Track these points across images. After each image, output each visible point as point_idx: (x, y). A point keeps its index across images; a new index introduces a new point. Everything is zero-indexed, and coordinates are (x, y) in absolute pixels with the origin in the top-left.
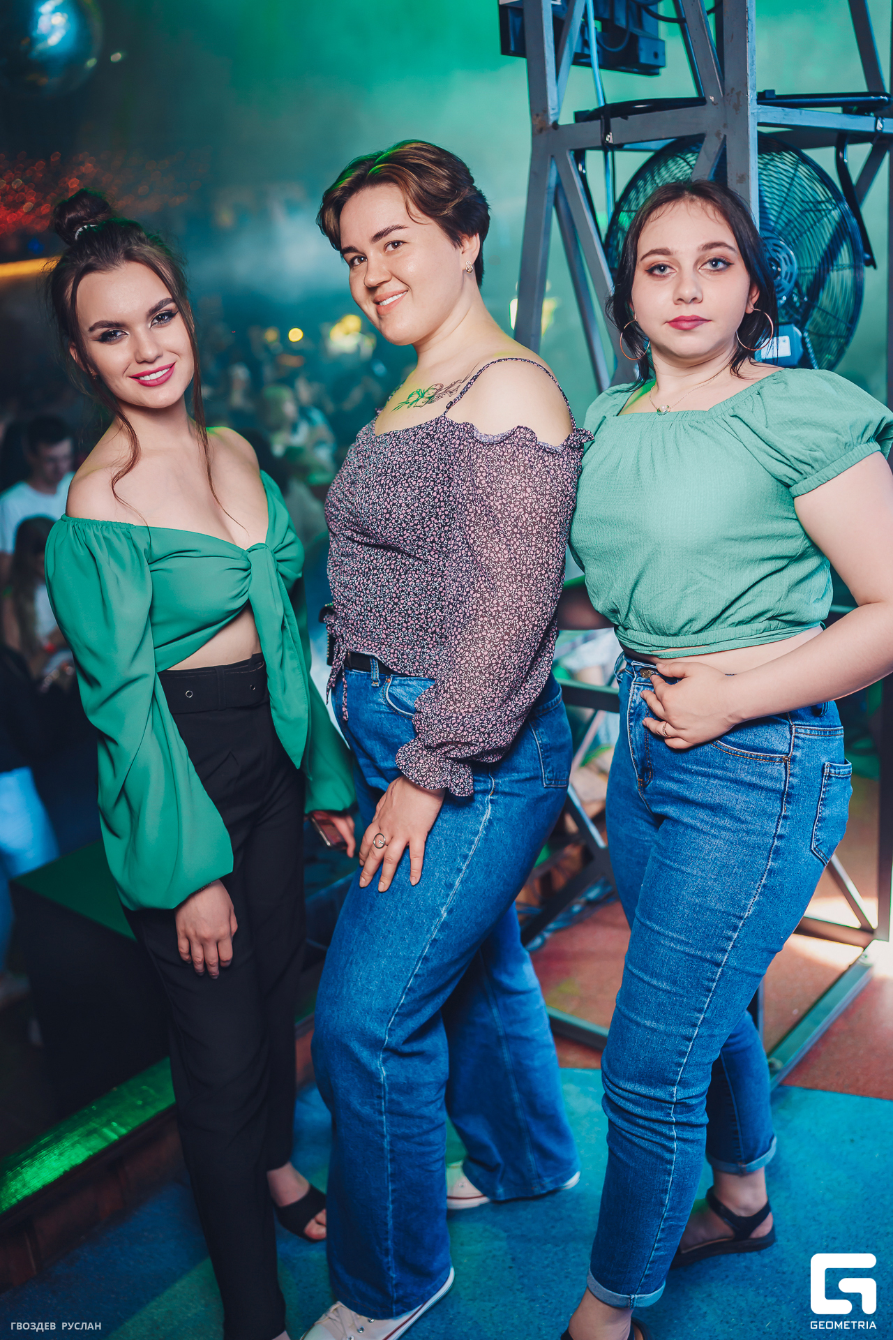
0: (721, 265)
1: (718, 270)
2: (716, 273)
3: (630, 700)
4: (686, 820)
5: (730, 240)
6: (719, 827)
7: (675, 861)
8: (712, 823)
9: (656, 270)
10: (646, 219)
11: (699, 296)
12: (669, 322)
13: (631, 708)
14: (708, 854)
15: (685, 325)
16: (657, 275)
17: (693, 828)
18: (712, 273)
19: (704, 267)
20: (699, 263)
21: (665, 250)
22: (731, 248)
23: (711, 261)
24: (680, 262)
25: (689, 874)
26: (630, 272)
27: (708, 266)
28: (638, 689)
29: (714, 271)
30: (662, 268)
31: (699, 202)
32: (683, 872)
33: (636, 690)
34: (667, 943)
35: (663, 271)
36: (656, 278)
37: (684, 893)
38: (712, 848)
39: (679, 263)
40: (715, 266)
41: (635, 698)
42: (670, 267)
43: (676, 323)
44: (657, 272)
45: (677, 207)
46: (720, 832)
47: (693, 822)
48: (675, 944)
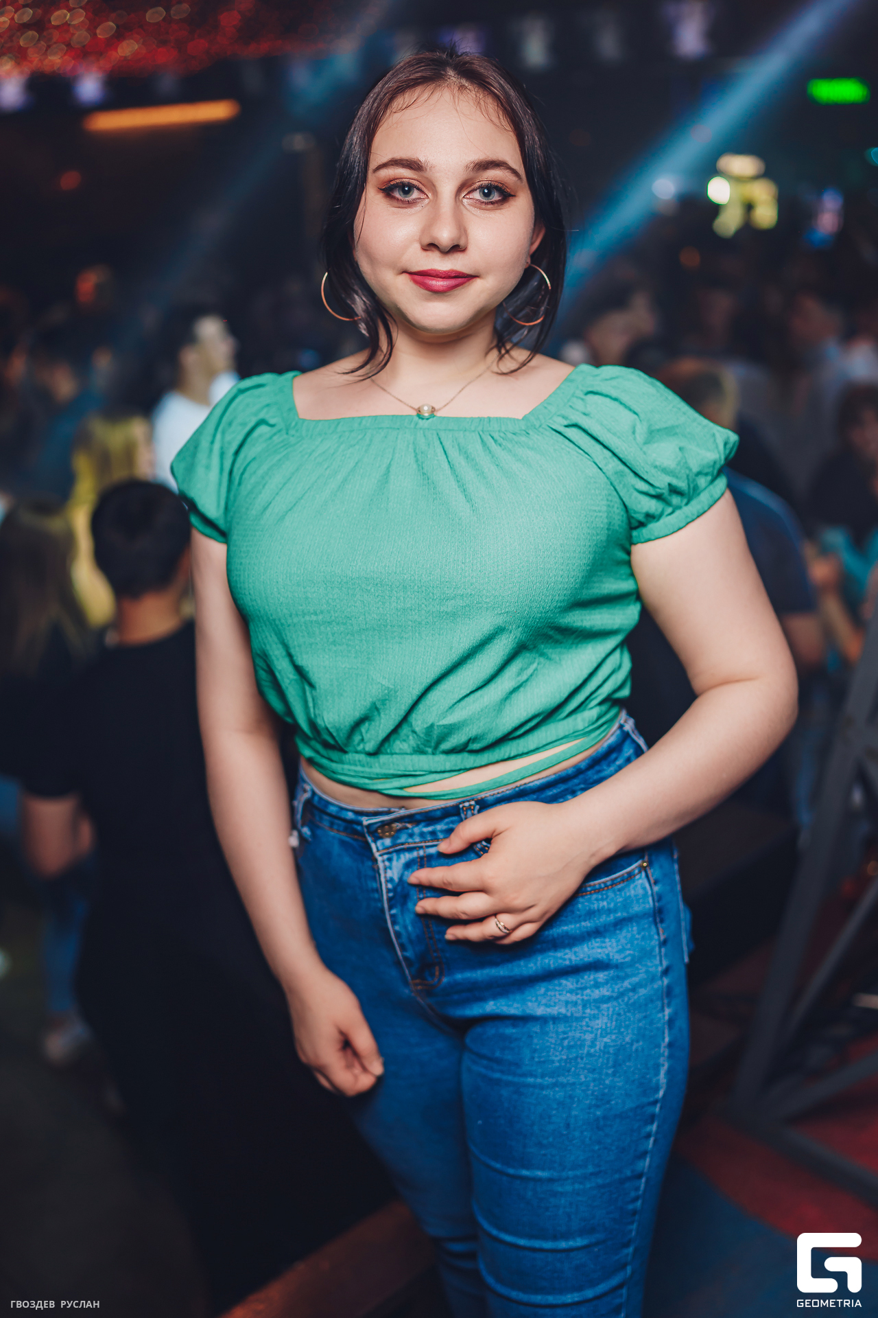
0: (496, 197)
1: (492, 203)
2: (490, 206)
3: (383, 880)
4: (540, 1011)
5: (515, 160)
6: (595, 1001)
7: (543, 1076)
8: (583, 1000)
9: (395, 191)
10: (387, 106)
11: (462, 243)
12: (411, 273)
13: (388, 891)
14: (593, 1044)
15: (439, 284)
16: (398, 199)
17: (555, 1019)
18: (483, 206)
19: (471, 196)
20: (464, 187)
21: (415, 162)
22: (514, 172)
23: (481, 188)
24: (436, 184)
25: (574, 1084)
26: (355, 188)
27: (477, 195)
28: (390, 860)
29: (487, 204)
30: (406, 188)
31: (472, 93)
32: (563, 1086)
33: (387, 863)
34: (569, 1188)
35: (407, 193)
36: (395, 203)
37: (574, 1113)
38: (596, 1035)
39: (434, 186)
40: (486, 195)
41: (389, 874)
42: (419, 189)
43: (421, 277)
44: (397, 194)
45: (437, 95)
46: (598, 1008)
47: (554, 1011)
48: (580, 1183)
